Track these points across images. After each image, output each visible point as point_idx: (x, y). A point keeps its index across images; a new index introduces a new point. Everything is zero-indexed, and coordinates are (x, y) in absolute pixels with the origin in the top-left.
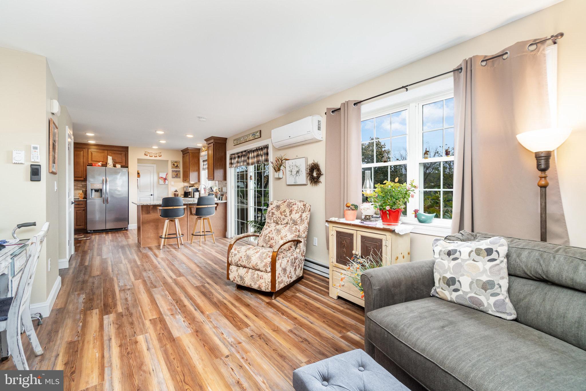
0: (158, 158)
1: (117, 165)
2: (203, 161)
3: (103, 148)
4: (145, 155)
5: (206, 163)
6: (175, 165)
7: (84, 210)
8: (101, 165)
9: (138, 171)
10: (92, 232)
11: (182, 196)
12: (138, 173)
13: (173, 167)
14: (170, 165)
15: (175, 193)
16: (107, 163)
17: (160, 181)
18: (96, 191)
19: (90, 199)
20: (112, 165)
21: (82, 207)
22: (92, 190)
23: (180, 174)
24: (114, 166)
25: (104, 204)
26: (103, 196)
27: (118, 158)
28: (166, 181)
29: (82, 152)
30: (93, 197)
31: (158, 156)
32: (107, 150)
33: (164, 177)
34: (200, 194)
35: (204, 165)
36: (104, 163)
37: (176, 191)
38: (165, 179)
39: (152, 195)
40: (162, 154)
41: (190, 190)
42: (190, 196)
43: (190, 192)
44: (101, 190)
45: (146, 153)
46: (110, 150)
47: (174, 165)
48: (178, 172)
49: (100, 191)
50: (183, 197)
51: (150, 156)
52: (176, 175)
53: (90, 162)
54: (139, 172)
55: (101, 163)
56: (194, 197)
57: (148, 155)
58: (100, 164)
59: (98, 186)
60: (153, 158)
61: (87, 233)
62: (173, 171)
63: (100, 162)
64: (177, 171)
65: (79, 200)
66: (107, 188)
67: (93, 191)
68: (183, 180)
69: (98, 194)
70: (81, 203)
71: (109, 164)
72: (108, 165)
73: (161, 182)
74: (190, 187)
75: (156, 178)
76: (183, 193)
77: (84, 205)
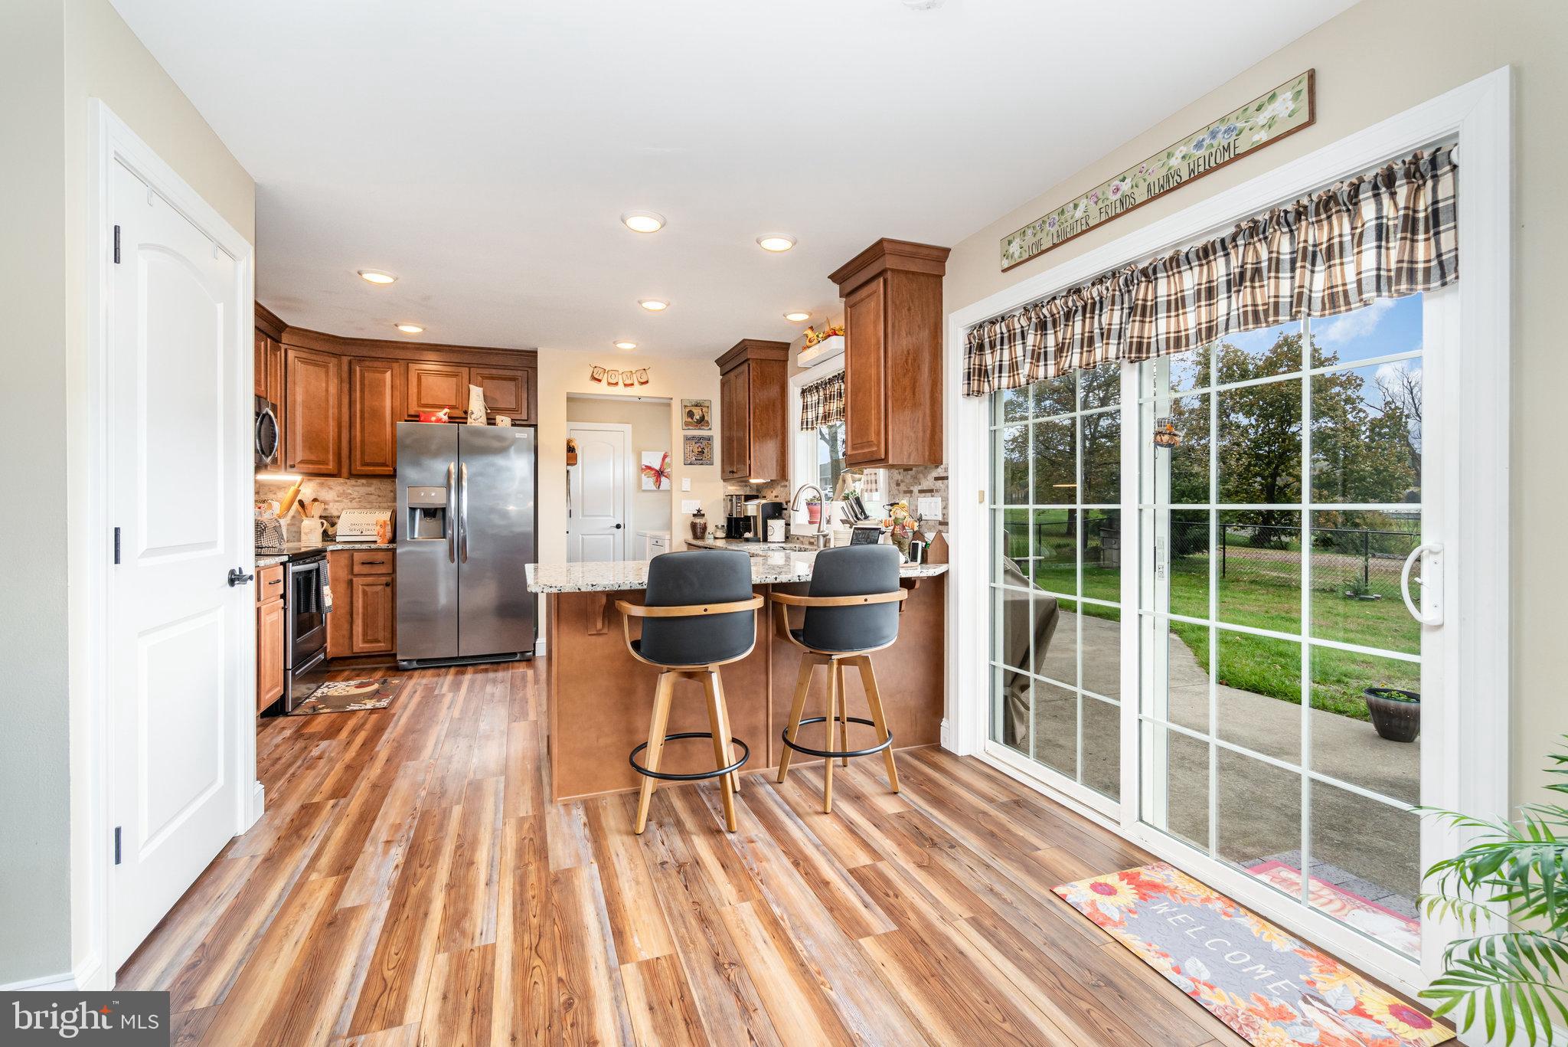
0: (637, 391)
1: (499, 418)
2: (803, 392)
3: (455, 358)
4: (594, 378)
5: (815, 398)
6: (696, 417)
7: (387, 585)
8: (445, 418)
9: (569, 442)
10: (415, 665)
11: (721, 534)
12: (571, 449)
13: (687, 424)
14: (677, 416)
15: (698, 521)
16: (466, 412)
17: (644, 478)
18: (430, 513)
19: (405, 542)
20: (484, 419)
21: (384, 571)
22: (413, 510)
23: (711, 449)
24: (491, 421)
25: (453, 561)
26: (450, 532)
27: (506, 395)
28: (663, 479)
29: (388, 374)
30: (416, 536)
31: (636, 383)
32: (469, 365)
33: (657, 467)
34: (788, 525)
35: (805, 408)
36: (458, 413)
37: (699, 514)
38: (659, 474)
39: (618, 526)
40: (651, 376)
41: (752, 509)
42: (747, 535)
43: (748, 518)
44: (444, 510)
45: (596, 370)
46: (479, 365)
47: (691, 414)
48: (705, 442)
49: (439, 514)
50: (724, 535)
51: (609, 384)
52: (699, 455)
53: (414, 409)
54: (572, 444)
55: (446, 410)
56: (765, 540)
57: (604, 381)
58: (442, 414)
59: (435, 497)
60: (620, 390)
61: (397, 669)
62: (687, 439)
63: (442, 407)
64: (700, 439)
65: (373, 546)
66: (463, 505)
67: (418, 513)
68: (723, 471)
69: (433, 524)
70: (380, 557)
71: (473, 416)
72: (469, 420)
73: (648, 482)
74: (748, 498)
75: (631, 470)
76: (722, 521)
77: (391, 567)
